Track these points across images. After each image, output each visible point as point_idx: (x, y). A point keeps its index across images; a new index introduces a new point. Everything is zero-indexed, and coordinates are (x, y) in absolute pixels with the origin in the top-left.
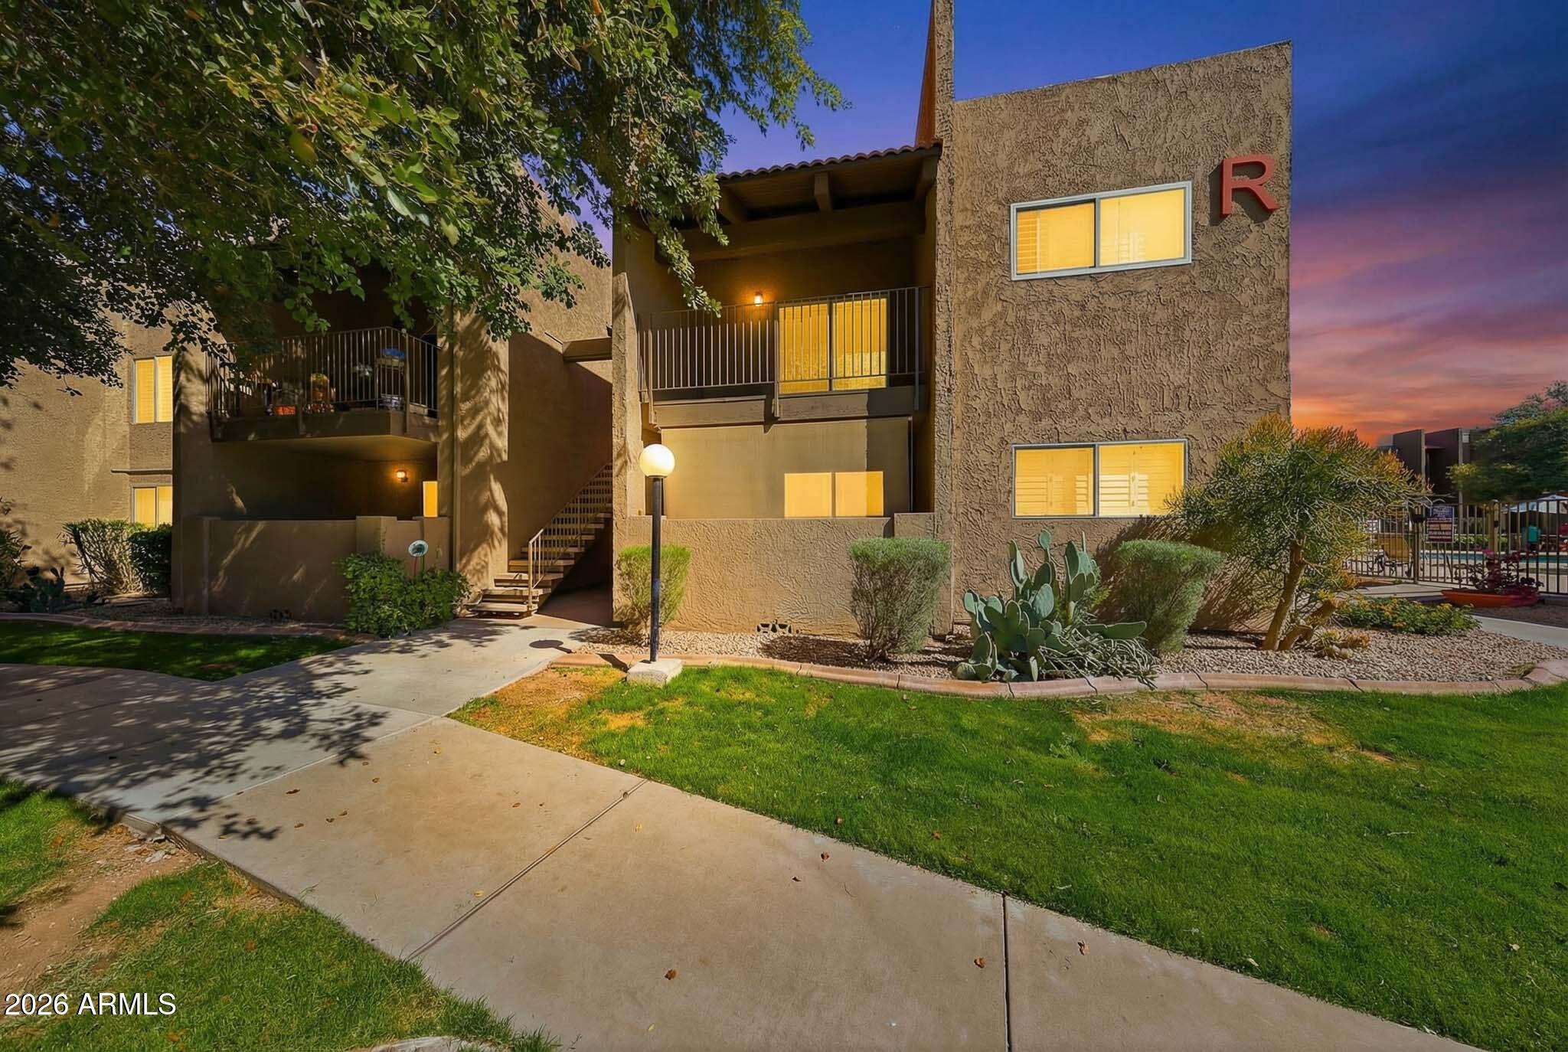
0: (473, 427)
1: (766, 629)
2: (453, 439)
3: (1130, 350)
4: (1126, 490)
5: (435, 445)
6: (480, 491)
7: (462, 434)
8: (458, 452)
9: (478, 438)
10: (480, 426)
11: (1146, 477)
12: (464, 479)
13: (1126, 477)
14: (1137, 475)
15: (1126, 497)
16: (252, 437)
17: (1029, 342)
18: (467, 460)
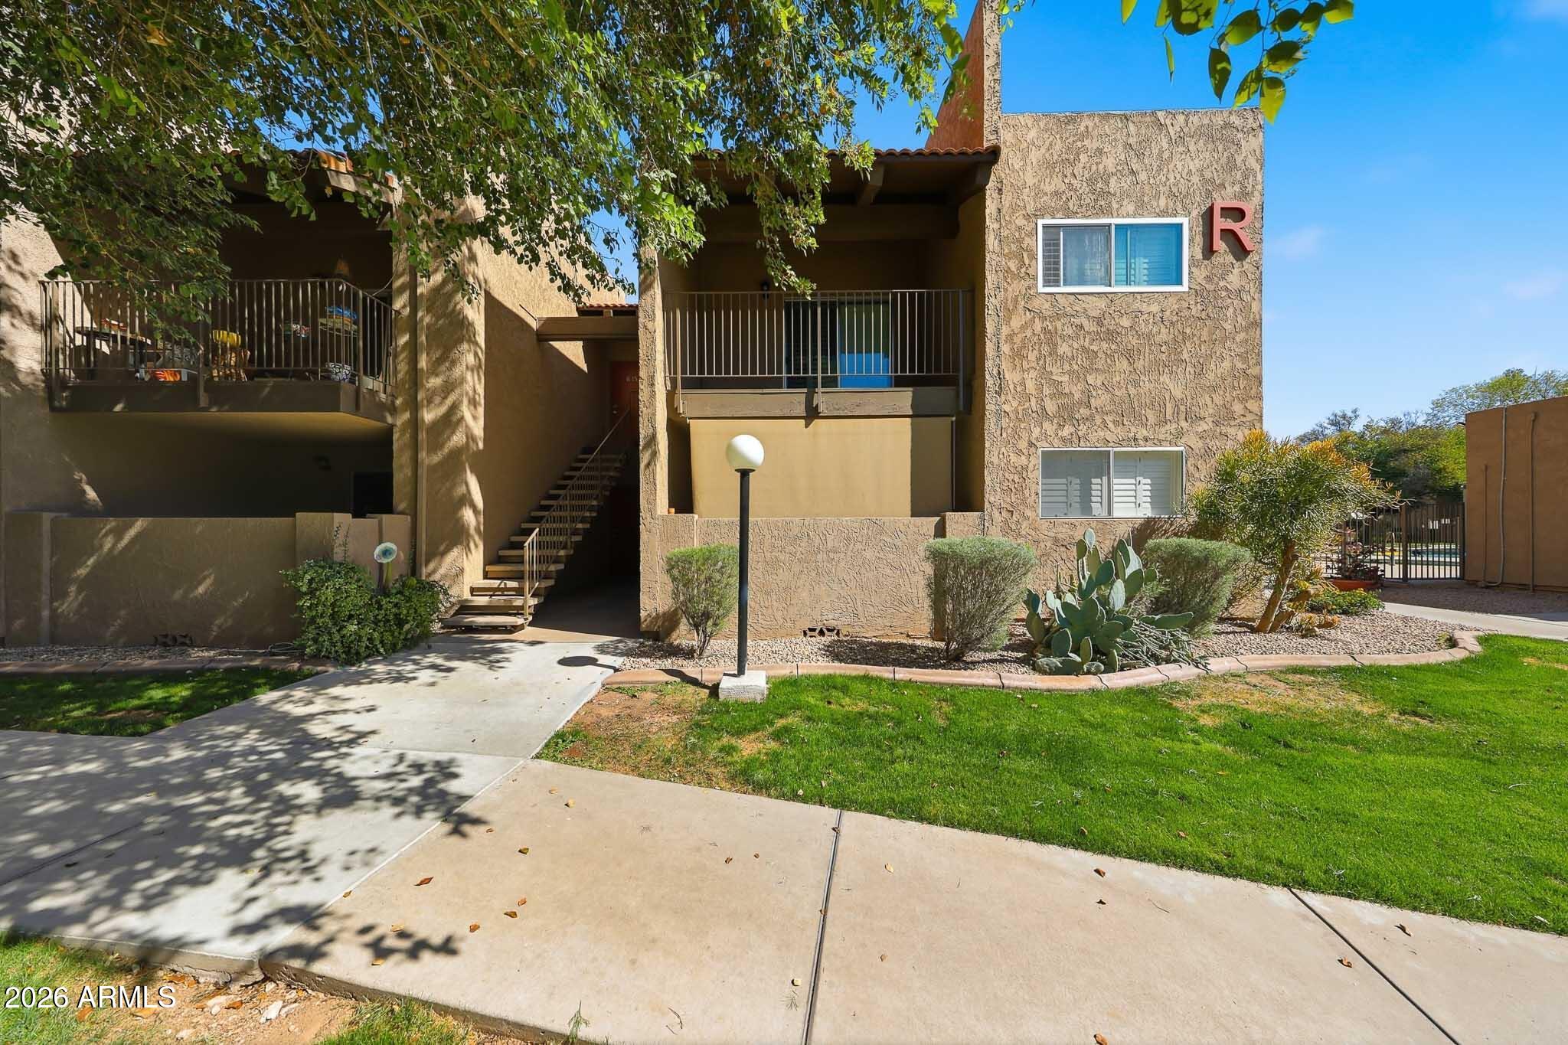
0: (443, 410)
1: (813, 634)
2: (415, 423)
3: (1139, 365)
4: (1133, 493)
5: (392, 426)
6: (454, 486)
7: (428, 416)
8: (423, 436)
9: (450, 421)
10: (454, 407)
11: (1149, 481)
12: (433, 469)
13: (1133, 481)
14: (1141, 478)
15: (1133, 499)
16: (118, 408)
17: (1053, 352)
18: (435, 446)
